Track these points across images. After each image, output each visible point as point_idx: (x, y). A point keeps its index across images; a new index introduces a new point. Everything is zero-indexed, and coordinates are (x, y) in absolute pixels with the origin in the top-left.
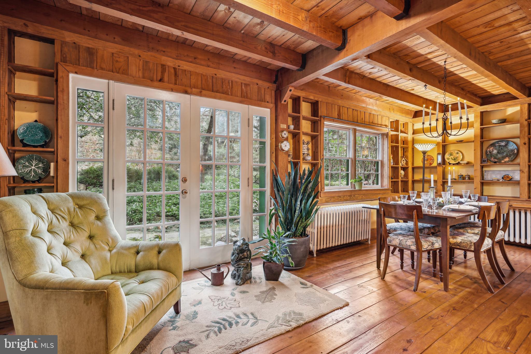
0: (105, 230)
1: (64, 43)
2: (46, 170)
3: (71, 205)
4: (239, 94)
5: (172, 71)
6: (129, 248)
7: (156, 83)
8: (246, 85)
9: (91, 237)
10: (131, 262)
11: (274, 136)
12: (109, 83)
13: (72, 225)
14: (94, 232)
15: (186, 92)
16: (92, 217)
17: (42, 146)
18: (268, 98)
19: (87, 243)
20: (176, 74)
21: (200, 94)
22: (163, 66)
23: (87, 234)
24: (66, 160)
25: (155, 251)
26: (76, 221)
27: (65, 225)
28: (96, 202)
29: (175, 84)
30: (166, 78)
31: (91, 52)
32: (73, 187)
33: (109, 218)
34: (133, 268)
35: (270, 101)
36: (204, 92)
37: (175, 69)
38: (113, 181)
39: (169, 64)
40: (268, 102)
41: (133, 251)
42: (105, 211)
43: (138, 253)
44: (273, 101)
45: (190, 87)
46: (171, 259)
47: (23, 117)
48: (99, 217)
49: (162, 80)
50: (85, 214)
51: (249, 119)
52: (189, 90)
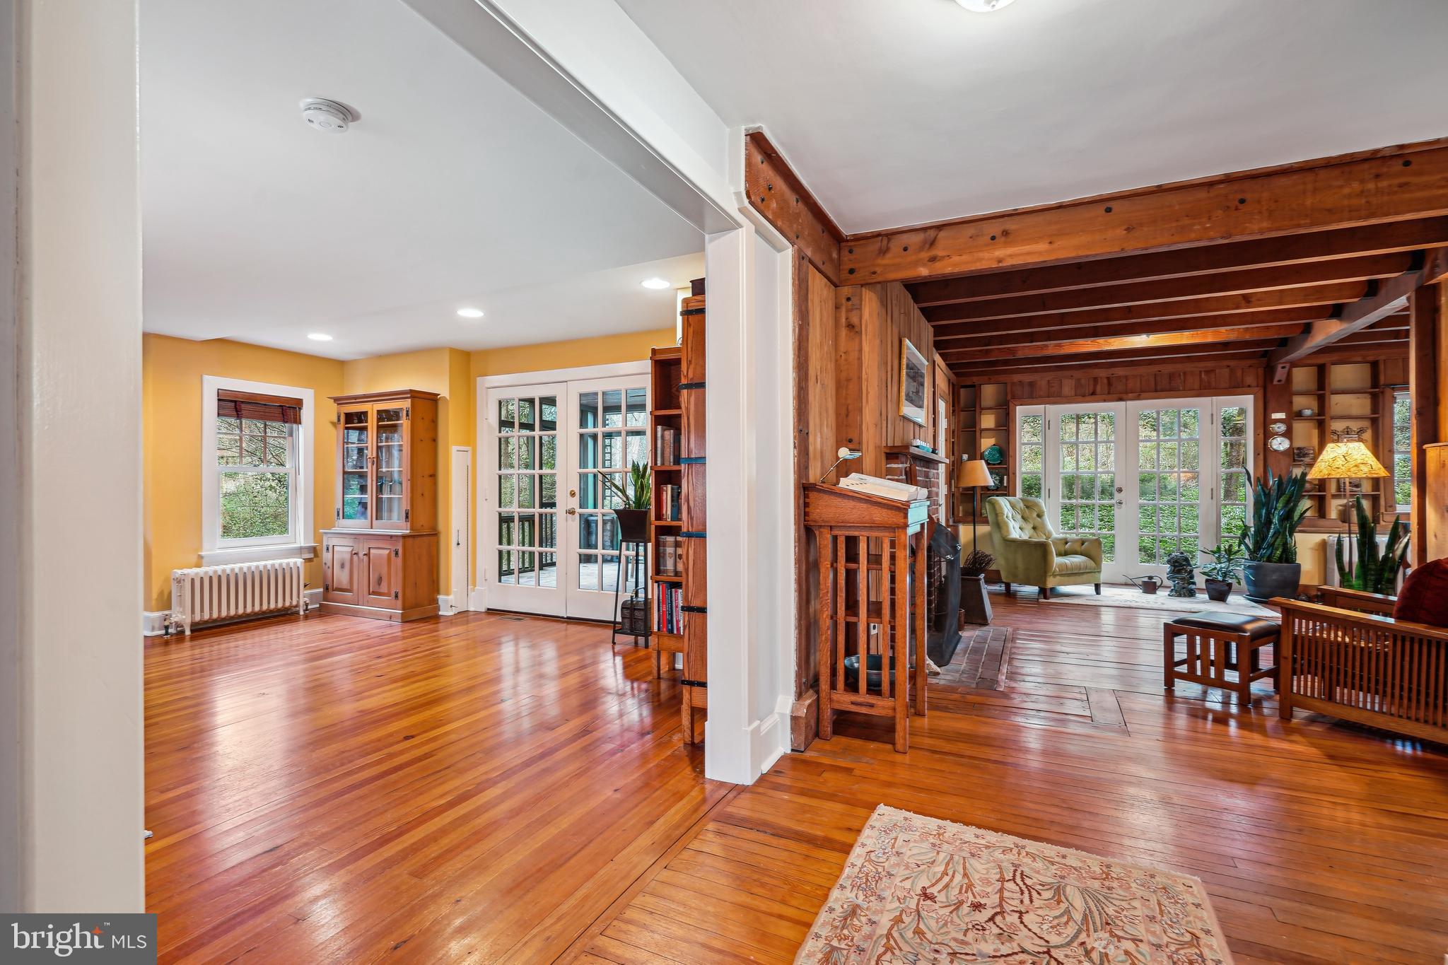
0: (1043, 525)
1: (1013, 384)
2: (1001, 481)
3: (1021, 505)
4: (1196, 385)
5: (1105, 381)
6: (1061, 540)
7: (1089, 398)
8: (1207, 372)
9: (1034, 528)
10: (1063, 549)
11: (1261, 431)
13: (1023, 517)
14: (1037, 524)
15: (1120, 399)
16: (1035, 515)
17: (999, 464)
18: (1250, 379)
19: (1032, 531)
20: (1110, 384)
21: (1138, 398)
22: (1095, 380)
23: (1032, 526)
24: (1014, 474)
25: (1079, 543)
26: (1026, 516)
27: (1019, 517)
28: (1037, 505)
29: (1109, 393)
30: (1098, 389)
31: (1032, 384)
32: (1019, 493)
33: (1046, 517)
34: (1063, 552)
35: (1254, 384)
36: (1143, 395)
37: (1108, 378)
38: (1050, 490)
39: (1101, 375)
40: (1249, 386)
41: (1063, 542)
42: (1043, 512)
43: (1066, 543)
44: (1261, 382)
45: (1127, 393)
46: (1092, 550)
47: (987, 443)
48: (1039, 516)
49: (1093, 393)
50: (1030, 512)
51: (1212, 415)
52: (1124, 396)
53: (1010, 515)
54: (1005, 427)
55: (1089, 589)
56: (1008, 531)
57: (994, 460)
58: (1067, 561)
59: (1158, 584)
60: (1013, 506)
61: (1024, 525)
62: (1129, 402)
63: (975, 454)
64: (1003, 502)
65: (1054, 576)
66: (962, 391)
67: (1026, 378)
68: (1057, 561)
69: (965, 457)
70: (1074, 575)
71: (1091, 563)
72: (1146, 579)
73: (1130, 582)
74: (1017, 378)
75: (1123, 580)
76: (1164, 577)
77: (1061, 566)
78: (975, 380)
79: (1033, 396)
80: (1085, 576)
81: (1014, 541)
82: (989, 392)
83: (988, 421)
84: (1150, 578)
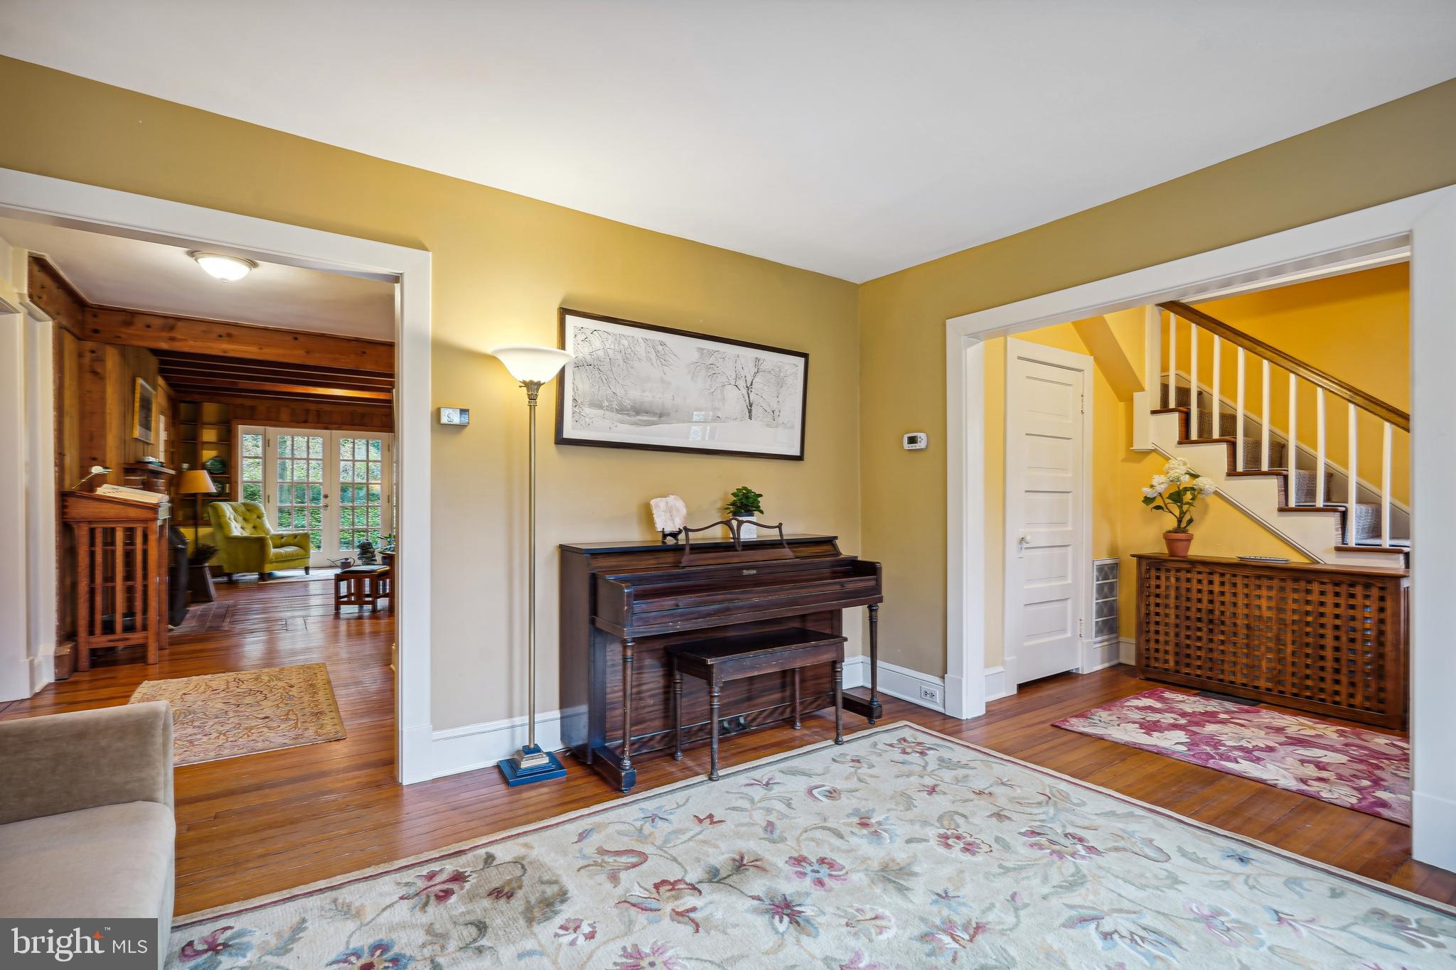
0: (262, 525)
1: (236, 406)
2: (223, 488)
3: (243, 509)
6: (277, 535)
7: (303, 425)
9: (255, 527)
10: (278, 542)
12: (265, 429)
13: (244, 519)
14: (257, 524)
15: (326, 428)
16: (255, 516)
17: (221, 473)
19: (253, 530)
20: (318, 417)
21: (340, 428)
22: (307, 411)
23: (252, 525)
24: (236, 482)
25: (292, 537)
26: (247, 517)
27: (240, 519)
28: (257, 508)
29: (318, 422)
30: (310, 419)
31: (253, 408)
32: (241, 499)
33: (265, 518)
34: (279, 544)
36: (344, 426)
37: (318, 411)
38: (269, 496)
39: (313, 408)
41: (279, 537)
42: (263, 514)
43: (282, 538)
45: (332, 424)
46: (301, 541)
47: (208, 455)
48: (260, 517)
49: (306, 422)
50: (250, 513)
51: (389, 446)
52: (330, 426)
53: (232, 517)
54: (228, 443)
55: (300, 573)
56: (230, 530)
57: (217, 470)
58: (282, 551)
59: (352, 564)
60: (235, 510)
61: (245, 525)
62: (334, 431)
63: (196, 464)
64: (226, 508)
65: (271, 563)
66: (183, 406)
67: (248, 402)
68: (273, 551)
69: (185, 466)
70: (287, 562)
71: (301, 551)
72: (344, 561)
73: (333, 565)
74: (239, 401)
75: (328, 563)
76: (356, 558)
77: (276, 555)
78: (197, 397)
79: (252, 417)
80: (297, 562)
81: (236, 538)
82: (210, 410)
83: (209, 435)
84: (347, 559)
